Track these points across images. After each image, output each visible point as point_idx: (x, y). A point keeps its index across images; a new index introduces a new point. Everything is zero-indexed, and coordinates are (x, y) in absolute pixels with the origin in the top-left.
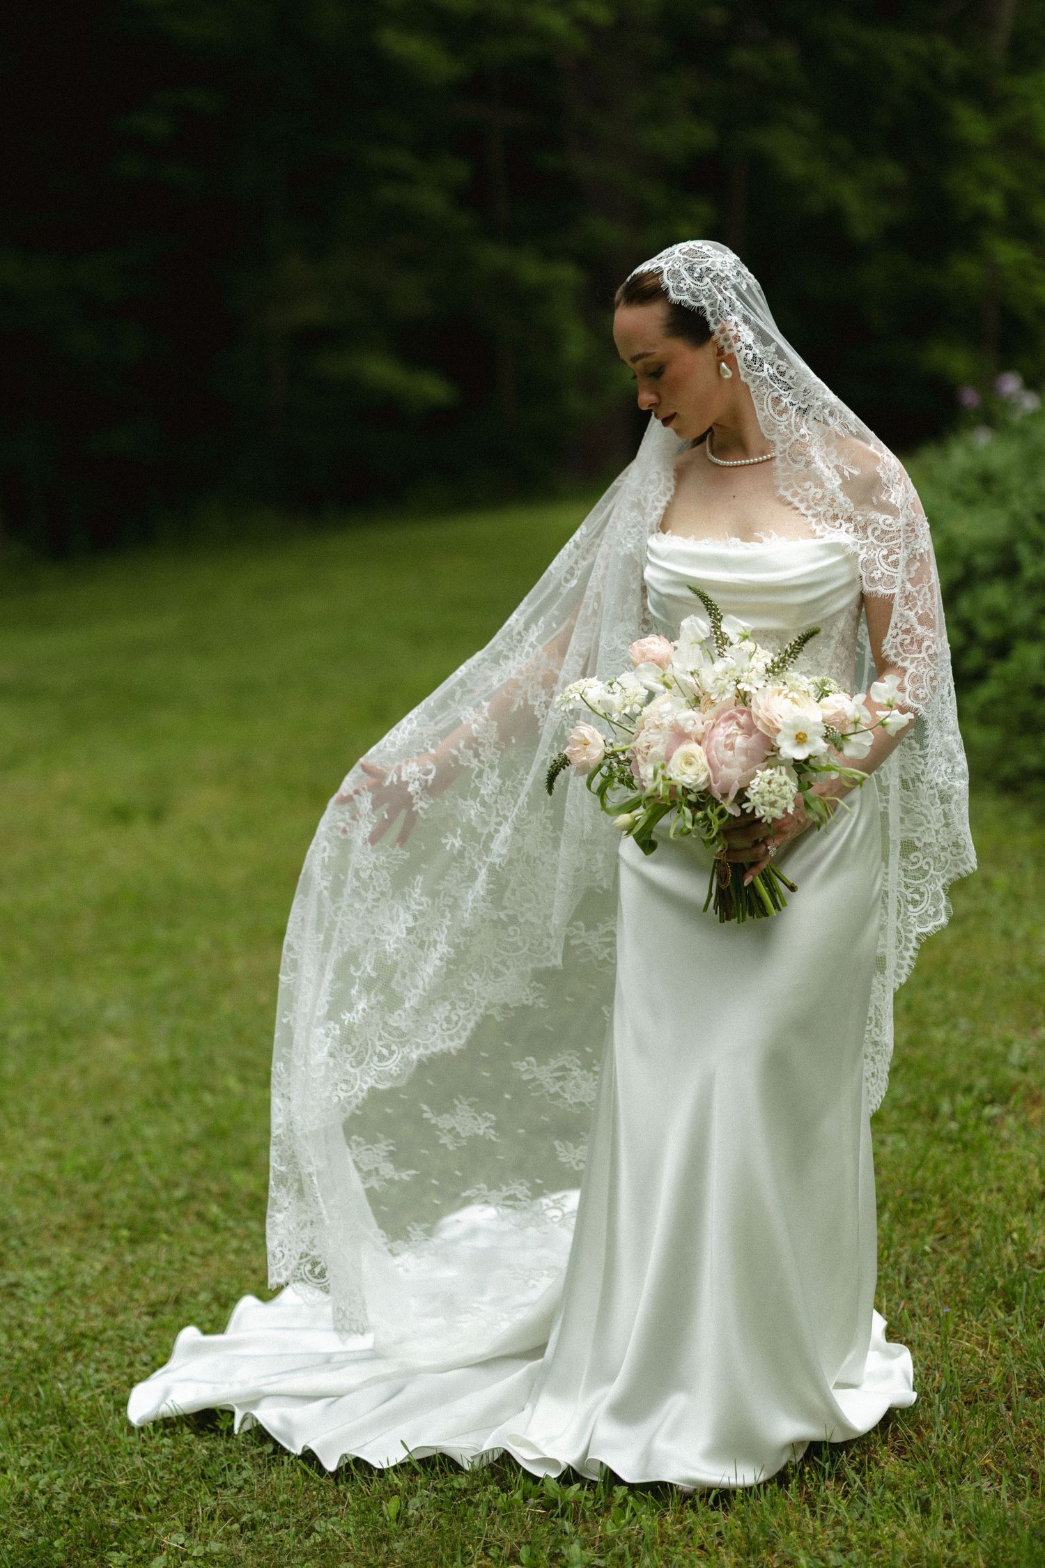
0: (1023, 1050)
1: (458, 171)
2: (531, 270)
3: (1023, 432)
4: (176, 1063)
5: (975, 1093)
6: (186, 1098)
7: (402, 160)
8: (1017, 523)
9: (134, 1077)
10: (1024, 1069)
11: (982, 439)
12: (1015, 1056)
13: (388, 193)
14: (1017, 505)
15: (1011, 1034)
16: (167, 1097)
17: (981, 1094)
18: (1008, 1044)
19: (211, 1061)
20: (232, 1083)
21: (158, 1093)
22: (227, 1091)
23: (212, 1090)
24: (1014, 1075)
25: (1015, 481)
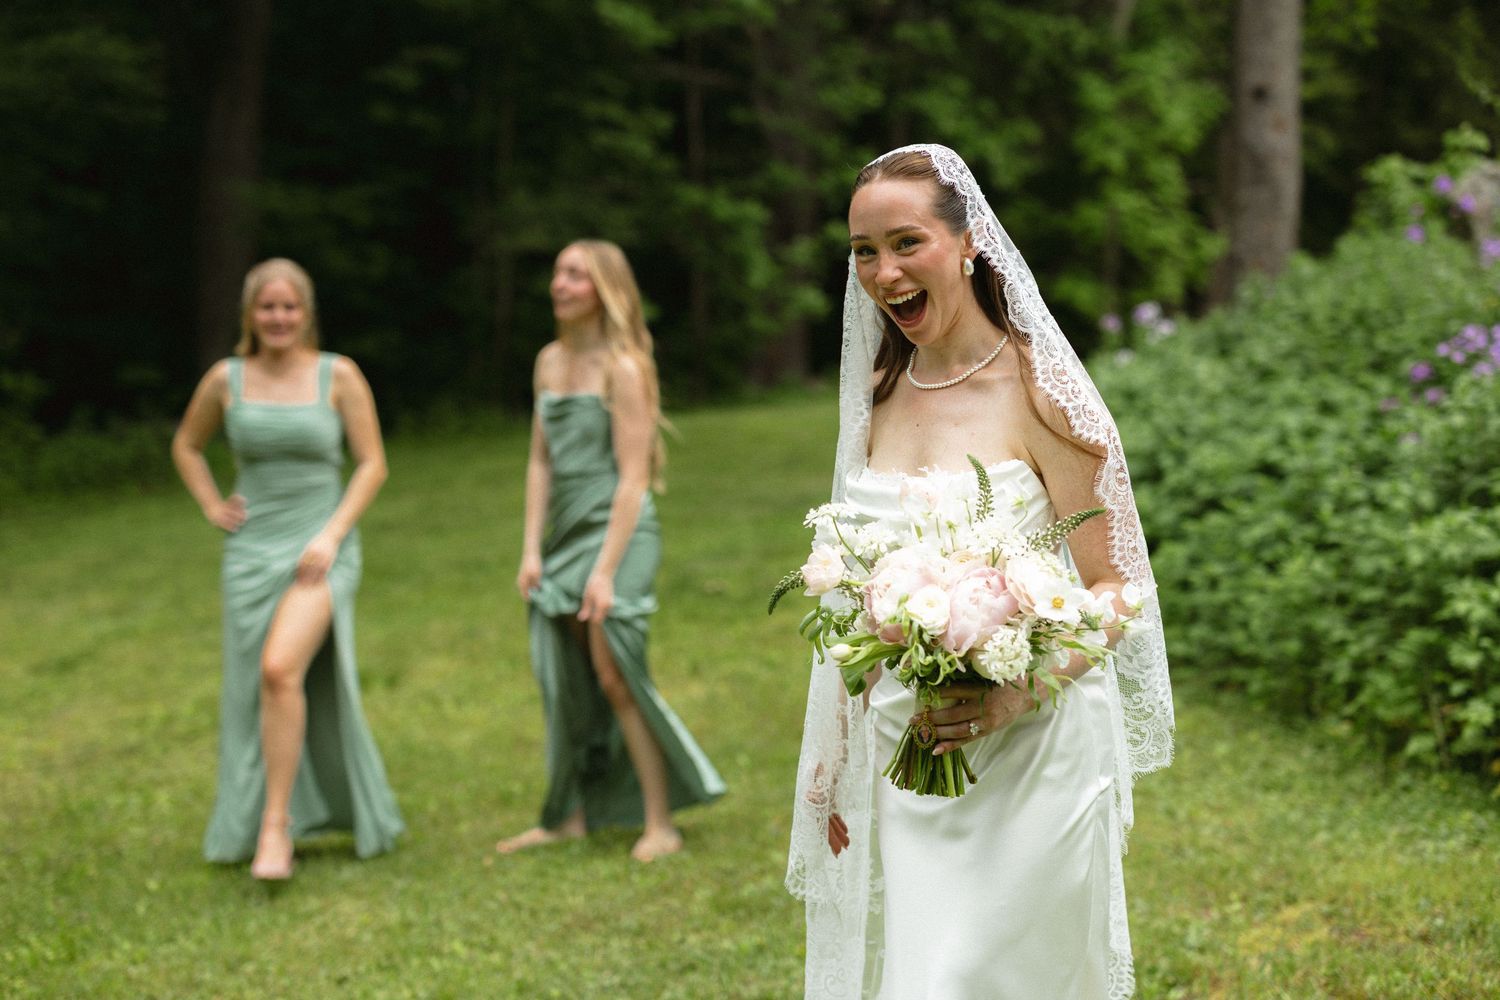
0: (1199, 932)
1: (664, 122)
2: (723, 207)
3: (1158, 355)
4: (407, 925)
5: (1159, 975)
6: (415, 962)
7: (614, 111)
8: (1161, 435)
9: (367, 937)
10: (1202, 950)
11: (1124, 359)
12: (1193, 939)
13: (602, 139)
14: (1160, 419)
15: (1186, 915)
16: (398, 959)
17: (1164, 978)
18: (1185, 924)
19: (438, 923)
20: (458, 946)
21: (389, 956)
22: (453, 955)
23: (439, 954)
24: (1195, 958)
25: (1157, 397)
